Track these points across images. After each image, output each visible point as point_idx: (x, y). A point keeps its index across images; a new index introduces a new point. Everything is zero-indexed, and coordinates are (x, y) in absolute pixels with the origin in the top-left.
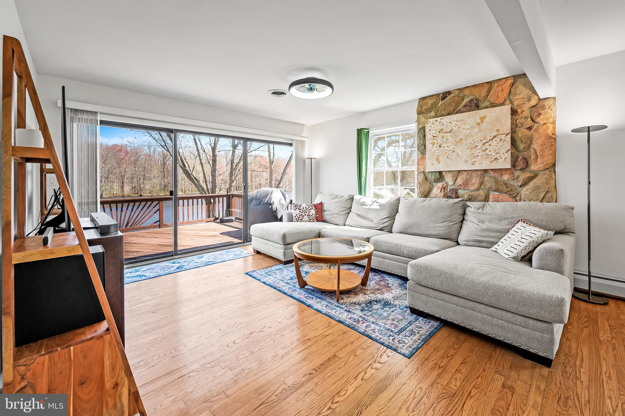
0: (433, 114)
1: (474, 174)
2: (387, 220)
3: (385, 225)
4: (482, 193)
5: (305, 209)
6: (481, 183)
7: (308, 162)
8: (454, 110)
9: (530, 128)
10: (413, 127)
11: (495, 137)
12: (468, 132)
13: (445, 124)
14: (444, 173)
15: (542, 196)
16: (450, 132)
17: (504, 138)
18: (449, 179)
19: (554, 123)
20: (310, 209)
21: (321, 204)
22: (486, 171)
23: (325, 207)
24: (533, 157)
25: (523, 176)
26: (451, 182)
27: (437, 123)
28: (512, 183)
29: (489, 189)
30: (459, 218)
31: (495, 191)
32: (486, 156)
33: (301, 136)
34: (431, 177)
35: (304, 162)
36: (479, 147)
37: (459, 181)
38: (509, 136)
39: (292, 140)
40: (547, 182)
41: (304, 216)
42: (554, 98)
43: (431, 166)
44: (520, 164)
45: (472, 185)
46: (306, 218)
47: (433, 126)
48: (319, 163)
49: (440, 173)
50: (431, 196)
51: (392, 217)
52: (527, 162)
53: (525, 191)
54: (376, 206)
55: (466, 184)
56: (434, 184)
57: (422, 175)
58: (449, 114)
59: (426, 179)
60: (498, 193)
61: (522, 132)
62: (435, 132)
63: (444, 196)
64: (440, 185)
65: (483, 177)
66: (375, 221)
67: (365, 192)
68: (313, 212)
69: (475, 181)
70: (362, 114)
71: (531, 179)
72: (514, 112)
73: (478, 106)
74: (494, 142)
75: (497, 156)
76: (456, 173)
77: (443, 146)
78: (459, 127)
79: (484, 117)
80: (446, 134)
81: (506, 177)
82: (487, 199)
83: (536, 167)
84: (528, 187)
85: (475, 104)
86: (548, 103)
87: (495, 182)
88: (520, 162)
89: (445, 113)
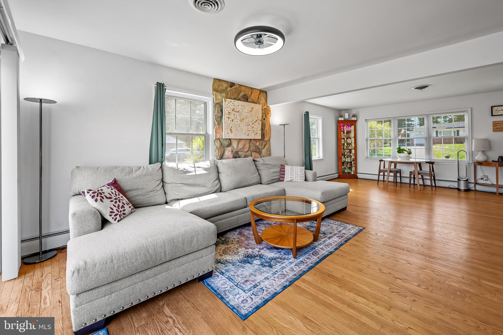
1: (247, 141)
4: (249, 153)
6: (249, 147)
8: (237, 97)
9: (264, 119)
11: (257, 121)
12: (246, 114)
13: (236, 105)
14: (232, 140)
15: (268, 153)
16: (238, 112)
17: (259, 122)
18: (235, 144)
22: (250, 140)
24: (265, 134)
25: (263, 144)
26: (235, 148)
27: (231, 103)
28: (259, 147)
29: (252, 151)
31: (254, 152)
32: (253, 131)
36: (251, 125)
37: (241, 146)
38: (261, 122)
43: (225, 134)
45: (245, 148)
47: (229, 105)
49: (230, 140)
50: (224, 157)
53: (264, 151)
55: (242, 148)
56: (226, 148)
57: (219, 141)
58: (235, 99)
59: (221, 144)
60: (255, 153)
62: (230, 109)
64: (230, 149)
65: (250, 143)
69: (247, 146)
71: (265, 145)
73: (247, 100)
74: (256, 124)
75: (257, 132)
76: (239, 139)
77: (234, 121)
78: (243, 111)
79: (252, 108)
80: (236, 113)
81: (258, 144)
82: (252, 157)
83: (266, 139)
84: (265, 149)
85: (246, 98)
86: (269, 109)
87: (255, 147)
88: (262, 136)
89: (232, 97)
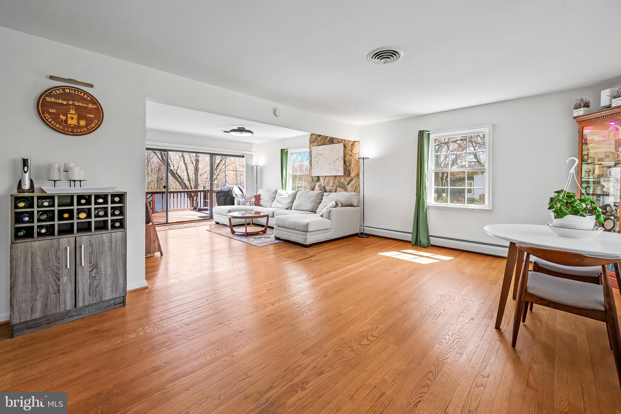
0: (316, 144)
1: (331, 178)
2: (290, 203)
3: (289, 206)
4: (334, 188)
5: (248, 198)
6: (334, 183)
7: (255, 168)
8: (324, 143)
9: (351, 155)
10: (308, 150)
11: (337, 159)
12: (328, 155)
13: (319, 150)
14: (320, 177)
15: (354, 189)
16: (321, 155)
17: (341, 160)
18: (322, 180)
19: (359, 154)
20: (251, 198)
21: (260, 195)
22: (336, 176)
23: (262, 197)
24: (352, 170)
25: (348, 179)
26: (323, 183)
27: (316, 149)
28: (345, 183)
29: (337, 186)
30: (318, 201)
31: (339, 187)
32: (334, 169)
33: (251, 151)
34: (315, 179)
35: (252, 168)
36: (332, 164)
37: (326, 182)
38: (343, 159)
39: (244, 154)
40: (356, 183)
41: (247, 202)
42: (359, 141)
43: (315, 173)
45: (331, 183)
46: (248, 203)
47: (315, 151)
48: (262, 169)
49: (318, 177)
50: (315, 190)
51: (292, 202)
52: (350, 172)
53: (349, 187)
54: (286, 196)
55: (328, 183)
56: (316, 183)
57: (311, 177)
58: (322, 145)
59: (313, 180)
61: (348, 157)
62: (316, 154)
63: (320, 190)
64: (318, 184)
65: (334, 179)
66: (285, 204)
68: (253, 200)
69: (332, 182)
70: (285, 139)
71: (351, 181)
72: (345, 147)
73: (333, 142)
74: (337, 162)
75: (339, 169)
76: (325, 177)
77: (318, 162)
78: (325, 153)
79: (334, 148)
80: (319, 156)
81: (342, 180)
82: (336, 191)
83: (352, 175)
84: (350, 185)
85: (332, 141)
86: (356, 144)
87: (339, 183)
88: (347, 172)
89: (320, 144)
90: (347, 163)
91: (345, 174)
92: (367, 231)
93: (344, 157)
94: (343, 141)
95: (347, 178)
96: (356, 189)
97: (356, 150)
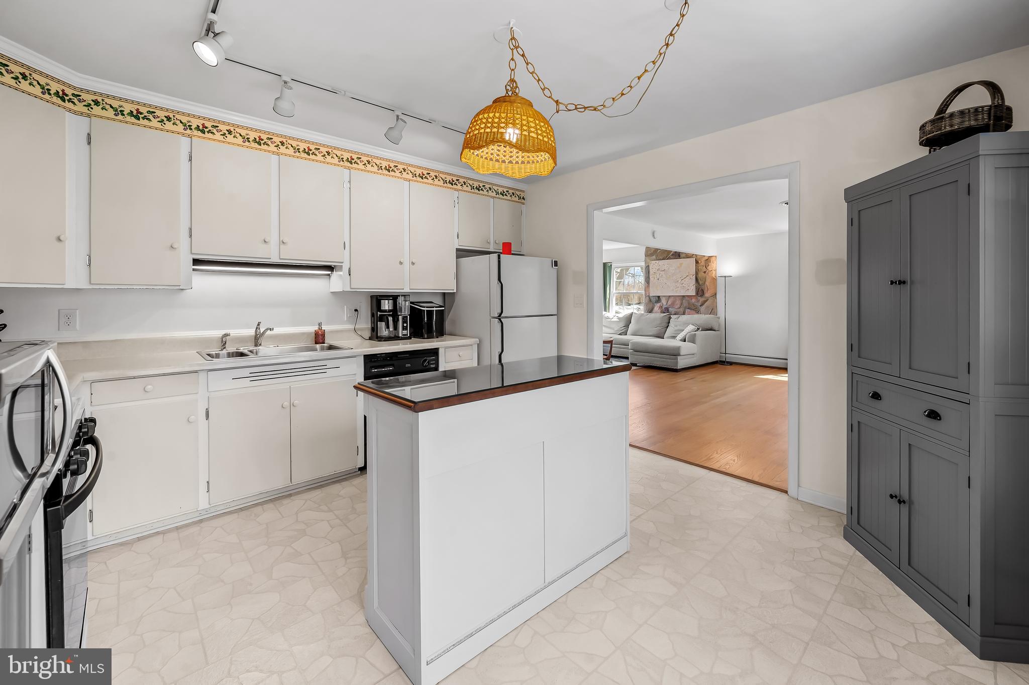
0: (654, 257)
1: (677, 298)
2: (623, 328)
3: (623, 331)
4: (681, 310)
6: (681, 304)
8: (666, 257)
9: (705, 272)
10: (643, 264)
11: (687, 276)
12: (673, 271)
13: (661, 265)
14: (661, 297)
15: (710, 311)
16: (664, 270)
17: (691, 277)
18: (664, 301)
19: (716, 270)
22: (684, 296)
24: (706, 289)
25: (701, 299)
26: (665, 304)
27: (657, 265)
28: (696, 304)
29: (685, 308)
30: (665, 325)
31: (688, 309)
32: (683, 287)
34: (654, 300)
36: (679, 282)
37: (670, 303)
38: (694, 276)
40: (712, 304)
42: (716, 256)
43: (654, 292)
44: (700, 293)
45: (677, 305)
47: (654, 266)
49: (659, 297)
50: (653, 312)
51: (627, 326)
52: (704, 292)
53: (703, 309)
54: (615, 319)
55: (673, 304)
56: (655, 304)
57: (648, 297)
58: (663, 259)
59: (650, 300)
61: (701, 275)
63: (661, 312)
64: (658, 305)
65: (682, 300)
66: (616, 329)
67: (609, 310)
69: (678, 302)
71: (705, 301)
72: (697, 262)
73: (679, 256)
74: (687, 280)
75: (688, 288)
76: (668, 297)
77: (659, 279)
78: (669, 269)
79: (682, 264)
80: (661, 272)
81: (693, 300)
82: (684, 314)
83: (707, 295)
84: (704, 306)
85: (677, 255)
86: (713, 259)
87: (689, 303)
88: (700, 292)
89: (661, 258)
90: (699, 281)
91: (697, 293)
92: (729, 358)
93: (697, 273)
94: (694, 256)
95: (699, 298)
96: (713, 311)
97: (712, 266)
